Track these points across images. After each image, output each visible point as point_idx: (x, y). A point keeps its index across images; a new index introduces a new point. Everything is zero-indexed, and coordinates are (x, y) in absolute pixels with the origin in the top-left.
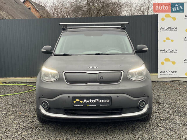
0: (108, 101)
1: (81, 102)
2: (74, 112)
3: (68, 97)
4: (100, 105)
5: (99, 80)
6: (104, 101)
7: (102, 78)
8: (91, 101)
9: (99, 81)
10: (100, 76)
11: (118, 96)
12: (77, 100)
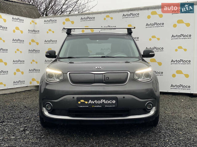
0: (114, 102)
1: (86, 102)
3: (72, 98)
4: (106, 106)
7: (107, 78)
8: (97, 102)
9: (104, 81)
11: (124, 97)
12: (82, 101)
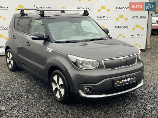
1: (120, 82)
3: (110, 80)
5: (126, 63)
6: (132, 79)
10: (127, 60)
12: (118, 82)
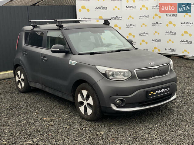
0: (169, 89)
2: (145, 103)
4: (165, 94)
9: (159, 74)
11: (171, 84)
